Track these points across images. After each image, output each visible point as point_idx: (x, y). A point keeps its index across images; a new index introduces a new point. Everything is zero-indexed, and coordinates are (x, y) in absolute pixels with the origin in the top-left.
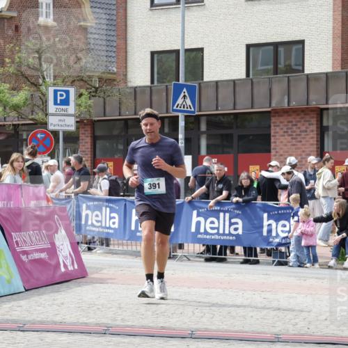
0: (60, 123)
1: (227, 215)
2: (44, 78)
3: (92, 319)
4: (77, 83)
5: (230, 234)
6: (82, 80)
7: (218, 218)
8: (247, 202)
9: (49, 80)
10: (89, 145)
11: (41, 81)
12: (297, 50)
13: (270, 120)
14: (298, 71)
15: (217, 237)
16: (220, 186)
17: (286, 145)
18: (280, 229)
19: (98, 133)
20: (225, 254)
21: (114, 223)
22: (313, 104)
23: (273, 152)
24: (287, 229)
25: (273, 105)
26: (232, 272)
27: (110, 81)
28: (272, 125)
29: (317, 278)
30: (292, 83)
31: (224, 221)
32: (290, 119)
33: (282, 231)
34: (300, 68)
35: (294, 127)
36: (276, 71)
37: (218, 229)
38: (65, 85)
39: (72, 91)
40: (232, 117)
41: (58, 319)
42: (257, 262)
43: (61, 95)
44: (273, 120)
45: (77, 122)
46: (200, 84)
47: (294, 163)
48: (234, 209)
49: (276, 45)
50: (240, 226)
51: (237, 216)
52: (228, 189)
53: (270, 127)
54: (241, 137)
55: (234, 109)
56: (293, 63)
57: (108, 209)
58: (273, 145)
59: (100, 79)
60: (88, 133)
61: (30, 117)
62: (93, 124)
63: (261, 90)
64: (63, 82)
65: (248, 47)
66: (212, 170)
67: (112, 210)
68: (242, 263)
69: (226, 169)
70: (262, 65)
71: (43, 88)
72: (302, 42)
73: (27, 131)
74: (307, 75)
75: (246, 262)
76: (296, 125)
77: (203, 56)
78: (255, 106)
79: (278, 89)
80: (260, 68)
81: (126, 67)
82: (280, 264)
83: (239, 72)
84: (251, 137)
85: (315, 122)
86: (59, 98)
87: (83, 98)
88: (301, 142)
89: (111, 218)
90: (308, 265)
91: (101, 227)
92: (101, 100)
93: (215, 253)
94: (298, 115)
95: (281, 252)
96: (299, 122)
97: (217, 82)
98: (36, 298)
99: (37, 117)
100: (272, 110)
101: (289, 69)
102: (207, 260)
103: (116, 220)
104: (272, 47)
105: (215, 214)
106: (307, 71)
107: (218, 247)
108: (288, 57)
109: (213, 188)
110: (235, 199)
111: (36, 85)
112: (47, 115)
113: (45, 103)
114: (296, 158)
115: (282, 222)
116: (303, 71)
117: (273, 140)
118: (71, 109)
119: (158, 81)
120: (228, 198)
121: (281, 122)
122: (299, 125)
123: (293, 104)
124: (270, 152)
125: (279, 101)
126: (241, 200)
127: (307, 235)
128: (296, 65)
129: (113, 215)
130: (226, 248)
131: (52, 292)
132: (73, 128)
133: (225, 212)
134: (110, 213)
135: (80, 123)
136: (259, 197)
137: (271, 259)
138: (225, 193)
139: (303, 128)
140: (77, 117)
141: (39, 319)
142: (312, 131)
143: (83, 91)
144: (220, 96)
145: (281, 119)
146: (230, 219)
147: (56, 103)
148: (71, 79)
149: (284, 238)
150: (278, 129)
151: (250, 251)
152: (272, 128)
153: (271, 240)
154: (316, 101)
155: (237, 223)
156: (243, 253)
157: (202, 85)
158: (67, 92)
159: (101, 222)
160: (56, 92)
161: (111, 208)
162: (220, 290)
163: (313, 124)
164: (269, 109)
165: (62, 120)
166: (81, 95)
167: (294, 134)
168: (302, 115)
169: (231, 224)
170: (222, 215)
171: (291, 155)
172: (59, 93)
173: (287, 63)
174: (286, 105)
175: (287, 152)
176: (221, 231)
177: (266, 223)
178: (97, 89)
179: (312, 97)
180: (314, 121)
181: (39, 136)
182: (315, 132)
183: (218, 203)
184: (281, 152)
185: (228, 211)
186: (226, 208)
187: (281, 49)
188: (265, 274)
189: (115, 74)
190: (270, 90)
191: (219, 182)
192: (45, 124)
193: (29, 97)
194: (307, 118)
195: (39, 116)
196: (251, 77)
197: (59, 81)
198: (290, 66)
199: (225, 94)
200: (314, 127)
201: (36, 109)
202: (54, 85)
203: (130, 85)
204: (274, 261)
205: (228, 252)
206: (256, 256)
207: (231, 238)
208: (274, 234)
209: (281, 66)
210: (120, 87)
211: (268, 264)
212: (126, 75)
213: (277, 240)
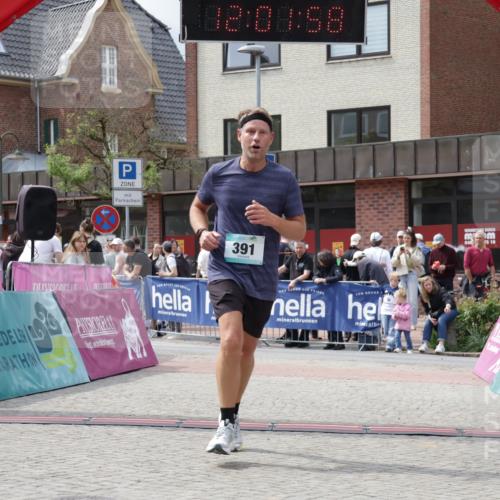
0: (126, 198)
1: (309, 296)
2: (108, 150)
3: (164, 411)
4: (144, 155)
5: (312, 317)
6: (149, 151)
7: (299, 300)
8: (331, 283)
9: (114, 151)
10: (157, 222)
11: (104, 153)
12: (382, 116)
13: (354, 192)
14: (384, 139)
15: (297, 320)
16: (301, 265)
17: (371, 220)
18: (366, 311)
19: (167, 209)
20: (308, 339)
21: (186, 306)
22: (401, 174)
23: (358, 227)
24: (374, 312)
25: (358, 176)
26: (314, 359)
27: (180, 152)
28: (357, 198)
29: (407, 364)
30: (377, 152)
31: (306, 303)
32: (376, 191)
33: (369, 314)
34: (386, 136)
35: (381, 200)
36: (360, 139)
37: (299, 311)
38: (130, 157)
39: (139, 163)
40: (313, 189)
41: (126, 411)
42: (342, 347)
43: (127, 168)
44: (357, 192)
45: (145, 197)
46: (277, 154)
47: (379, 239)
48: (316, 290)
49: (360, 111)
50: (323, 308)
51: (319, 298)
52: (310, 268)
53: (354, 199)
54: (323, 212)
55: (315, 181)
56: (378, 131)
57: (179, 291)
58: (357, 220)
59: (169, 150)
60: (157, 209)
61: (94, 192)
62: (161, 198)
63: (344, 161)
64: (129, 152)
65: (330, 113)
66: (291, 247)
67: (184, 292)
68: (326, 348)
69: (307, 246)
70: (345, 133)
71: (107, 160)
72: (388, 108)
73: (91, 207)
74: (394, 144)
75: (330, 347)
76: (382, 198)
77: (280, 124)
78: (338, 177)
79: (363, 159)
80: (342, 136)
81: (197, 137)
82: (367, 349)
83: (319, 141)
84: (334, 212)
85: (403, 195)
86: (125, 171)
87: (151, 171)
88: (387, 215)
89: (183, 301)
90: (397, 349)
91: (173, 310)
92: (171, 172)
93: (297, 338)
94: (385, 186)
95: (368, 336)
96: (386, 194)
97: (296, 152)
98: (102, 389)
99: (101, 192)
100: (357, 182)
101: (374, 137)
102: (289, 346)
103: (189, 303)
104: (355, 114)
105: (296, 295)
106: (393, 140)
107: (300, 331)
108: (372, 123)
109: (294, 267)
110: (317, 280)
111: (100, 157)
112: (111, 189)
113: (109, 176)
114: (381, 234)
115: (369, 304)
116: (389, 139)
117: (357, 214)
118: (138, 182)
119: (232, 152)
120: (310, 277)
121: (367, 195)
122: (386, 197)
123: (379, 175)
124: (354, 226)
125: (364, 172)
126: (323, 280)
127: (401, 319)
128: (382, 132)
129: (185, 297)
130: (308, 332)
131: (119, 382)
132: (140, 204)
133: (306, 293)
134: (182, 296)
135: (147, 198)
136: (345, 276)
137: (357, 343)
138: (306, 272)
139: (390, 201)
140: (144, 192)
141: (106, 412)
142: (400, 204)
143: (151, 163)
144: (300, 167)
145: (367, 191)
146: (312, 300)
147: (121, 177)
148: (138, 151)
149: (370, 322)
150: (363, 202)
151: (334, 335)
152: (357, 201)
153: (357, 323)
154: (404, 171)
155: (319, 305)
156: (327, 337)
157: (280, 155)
158: (134, 165)
159: (172, 305)
160: (121, 164)
161: (182, 290)
162: (302, 378)
163: (401, 197)
164: (353, 181)
165: (128, 194)
166: (148, 168)
167: (380, 207)
168: (389, 187)
169: (313, 306)
170: (303, 296)
171: (375, 231)
172: (124, 166)
173: (372, 130)
174: (371, 176)
175: (372, 227)
176: (302, 314)
177: (351, 305)
178: (165, 161)
179: (400, 167)
180: (402, 193)
181: (103, 212)
182: (403, 206)
183: (299, 283)
184: (367, 227)
185: (309, 292)
186: (307, 289)
187: (365, 116)
188: (352, 361)
189: (184, 144)
190: (354, 159)
191: (300, 261)
192: (109, 200)
193: (92, 170)
194: (395, 190)
195: (104, 190)
196: (333, 145)
197: (125, 152)
198: (375, 133)
199: (305, 165)
200: (402, 200)
201: (100, 183)
202: (120, 157)
203: (202, 155)
204: (360, 346)
205: (310, 336)
206: (341, 340)
207: (313, 321)
208: (359, 317)
209: (365, 134)
210: (191, 158)
211: (354, 349)
212: (197, 146)
213: (363, 324)
